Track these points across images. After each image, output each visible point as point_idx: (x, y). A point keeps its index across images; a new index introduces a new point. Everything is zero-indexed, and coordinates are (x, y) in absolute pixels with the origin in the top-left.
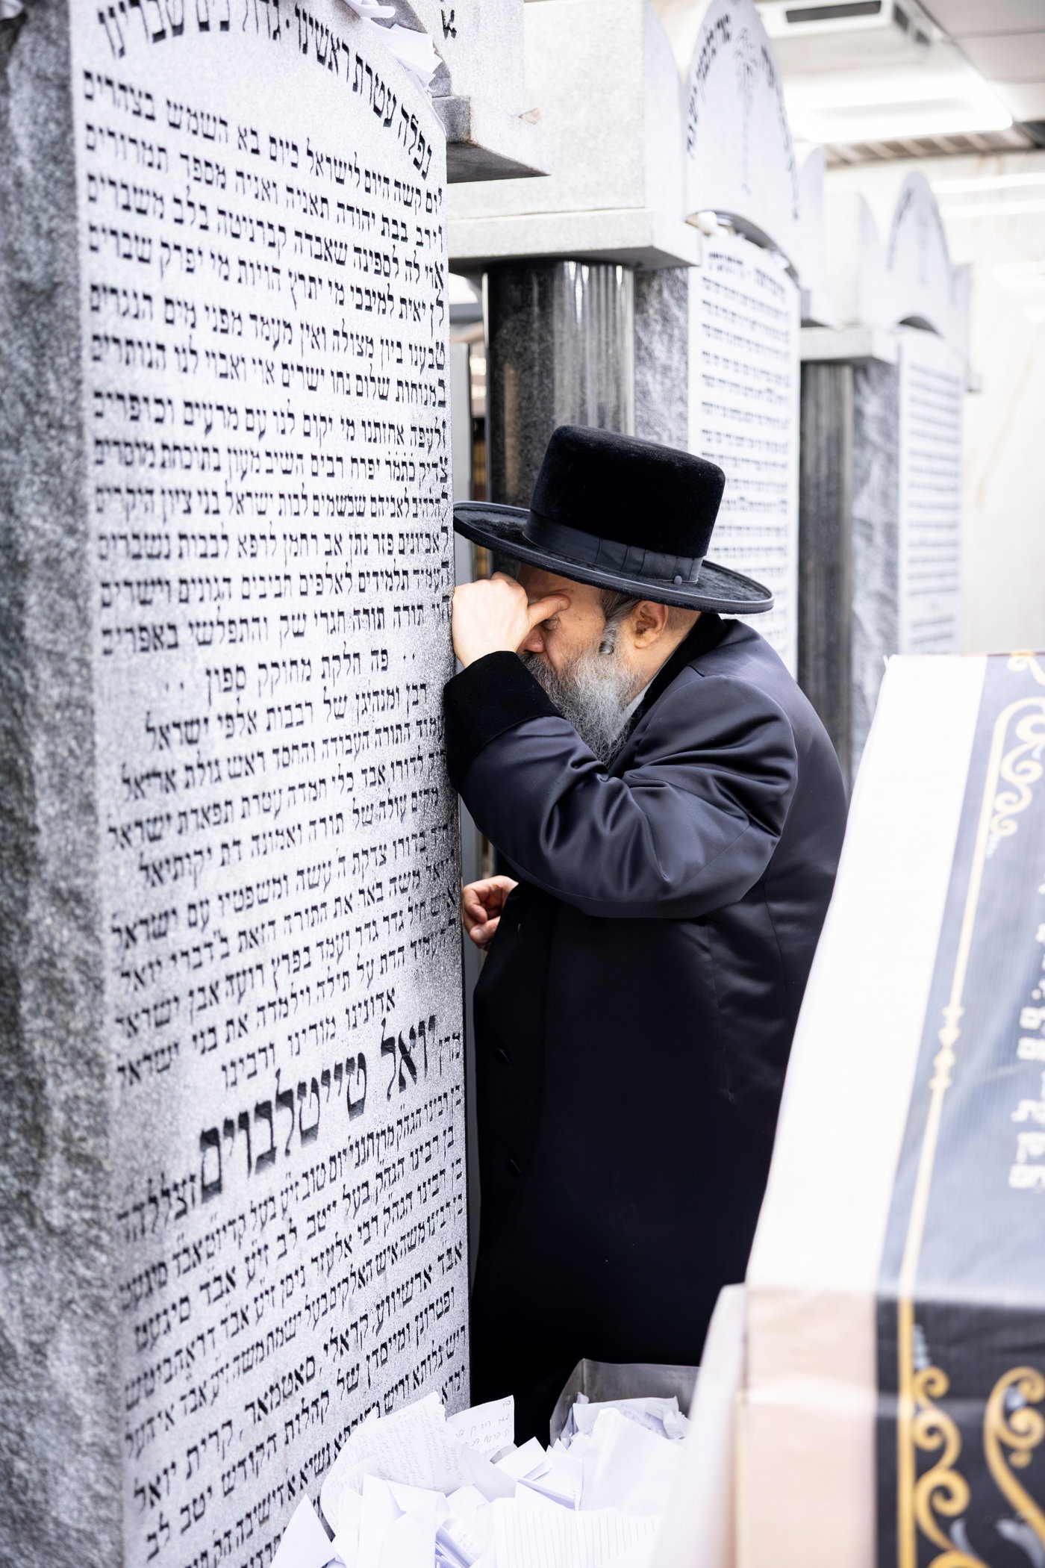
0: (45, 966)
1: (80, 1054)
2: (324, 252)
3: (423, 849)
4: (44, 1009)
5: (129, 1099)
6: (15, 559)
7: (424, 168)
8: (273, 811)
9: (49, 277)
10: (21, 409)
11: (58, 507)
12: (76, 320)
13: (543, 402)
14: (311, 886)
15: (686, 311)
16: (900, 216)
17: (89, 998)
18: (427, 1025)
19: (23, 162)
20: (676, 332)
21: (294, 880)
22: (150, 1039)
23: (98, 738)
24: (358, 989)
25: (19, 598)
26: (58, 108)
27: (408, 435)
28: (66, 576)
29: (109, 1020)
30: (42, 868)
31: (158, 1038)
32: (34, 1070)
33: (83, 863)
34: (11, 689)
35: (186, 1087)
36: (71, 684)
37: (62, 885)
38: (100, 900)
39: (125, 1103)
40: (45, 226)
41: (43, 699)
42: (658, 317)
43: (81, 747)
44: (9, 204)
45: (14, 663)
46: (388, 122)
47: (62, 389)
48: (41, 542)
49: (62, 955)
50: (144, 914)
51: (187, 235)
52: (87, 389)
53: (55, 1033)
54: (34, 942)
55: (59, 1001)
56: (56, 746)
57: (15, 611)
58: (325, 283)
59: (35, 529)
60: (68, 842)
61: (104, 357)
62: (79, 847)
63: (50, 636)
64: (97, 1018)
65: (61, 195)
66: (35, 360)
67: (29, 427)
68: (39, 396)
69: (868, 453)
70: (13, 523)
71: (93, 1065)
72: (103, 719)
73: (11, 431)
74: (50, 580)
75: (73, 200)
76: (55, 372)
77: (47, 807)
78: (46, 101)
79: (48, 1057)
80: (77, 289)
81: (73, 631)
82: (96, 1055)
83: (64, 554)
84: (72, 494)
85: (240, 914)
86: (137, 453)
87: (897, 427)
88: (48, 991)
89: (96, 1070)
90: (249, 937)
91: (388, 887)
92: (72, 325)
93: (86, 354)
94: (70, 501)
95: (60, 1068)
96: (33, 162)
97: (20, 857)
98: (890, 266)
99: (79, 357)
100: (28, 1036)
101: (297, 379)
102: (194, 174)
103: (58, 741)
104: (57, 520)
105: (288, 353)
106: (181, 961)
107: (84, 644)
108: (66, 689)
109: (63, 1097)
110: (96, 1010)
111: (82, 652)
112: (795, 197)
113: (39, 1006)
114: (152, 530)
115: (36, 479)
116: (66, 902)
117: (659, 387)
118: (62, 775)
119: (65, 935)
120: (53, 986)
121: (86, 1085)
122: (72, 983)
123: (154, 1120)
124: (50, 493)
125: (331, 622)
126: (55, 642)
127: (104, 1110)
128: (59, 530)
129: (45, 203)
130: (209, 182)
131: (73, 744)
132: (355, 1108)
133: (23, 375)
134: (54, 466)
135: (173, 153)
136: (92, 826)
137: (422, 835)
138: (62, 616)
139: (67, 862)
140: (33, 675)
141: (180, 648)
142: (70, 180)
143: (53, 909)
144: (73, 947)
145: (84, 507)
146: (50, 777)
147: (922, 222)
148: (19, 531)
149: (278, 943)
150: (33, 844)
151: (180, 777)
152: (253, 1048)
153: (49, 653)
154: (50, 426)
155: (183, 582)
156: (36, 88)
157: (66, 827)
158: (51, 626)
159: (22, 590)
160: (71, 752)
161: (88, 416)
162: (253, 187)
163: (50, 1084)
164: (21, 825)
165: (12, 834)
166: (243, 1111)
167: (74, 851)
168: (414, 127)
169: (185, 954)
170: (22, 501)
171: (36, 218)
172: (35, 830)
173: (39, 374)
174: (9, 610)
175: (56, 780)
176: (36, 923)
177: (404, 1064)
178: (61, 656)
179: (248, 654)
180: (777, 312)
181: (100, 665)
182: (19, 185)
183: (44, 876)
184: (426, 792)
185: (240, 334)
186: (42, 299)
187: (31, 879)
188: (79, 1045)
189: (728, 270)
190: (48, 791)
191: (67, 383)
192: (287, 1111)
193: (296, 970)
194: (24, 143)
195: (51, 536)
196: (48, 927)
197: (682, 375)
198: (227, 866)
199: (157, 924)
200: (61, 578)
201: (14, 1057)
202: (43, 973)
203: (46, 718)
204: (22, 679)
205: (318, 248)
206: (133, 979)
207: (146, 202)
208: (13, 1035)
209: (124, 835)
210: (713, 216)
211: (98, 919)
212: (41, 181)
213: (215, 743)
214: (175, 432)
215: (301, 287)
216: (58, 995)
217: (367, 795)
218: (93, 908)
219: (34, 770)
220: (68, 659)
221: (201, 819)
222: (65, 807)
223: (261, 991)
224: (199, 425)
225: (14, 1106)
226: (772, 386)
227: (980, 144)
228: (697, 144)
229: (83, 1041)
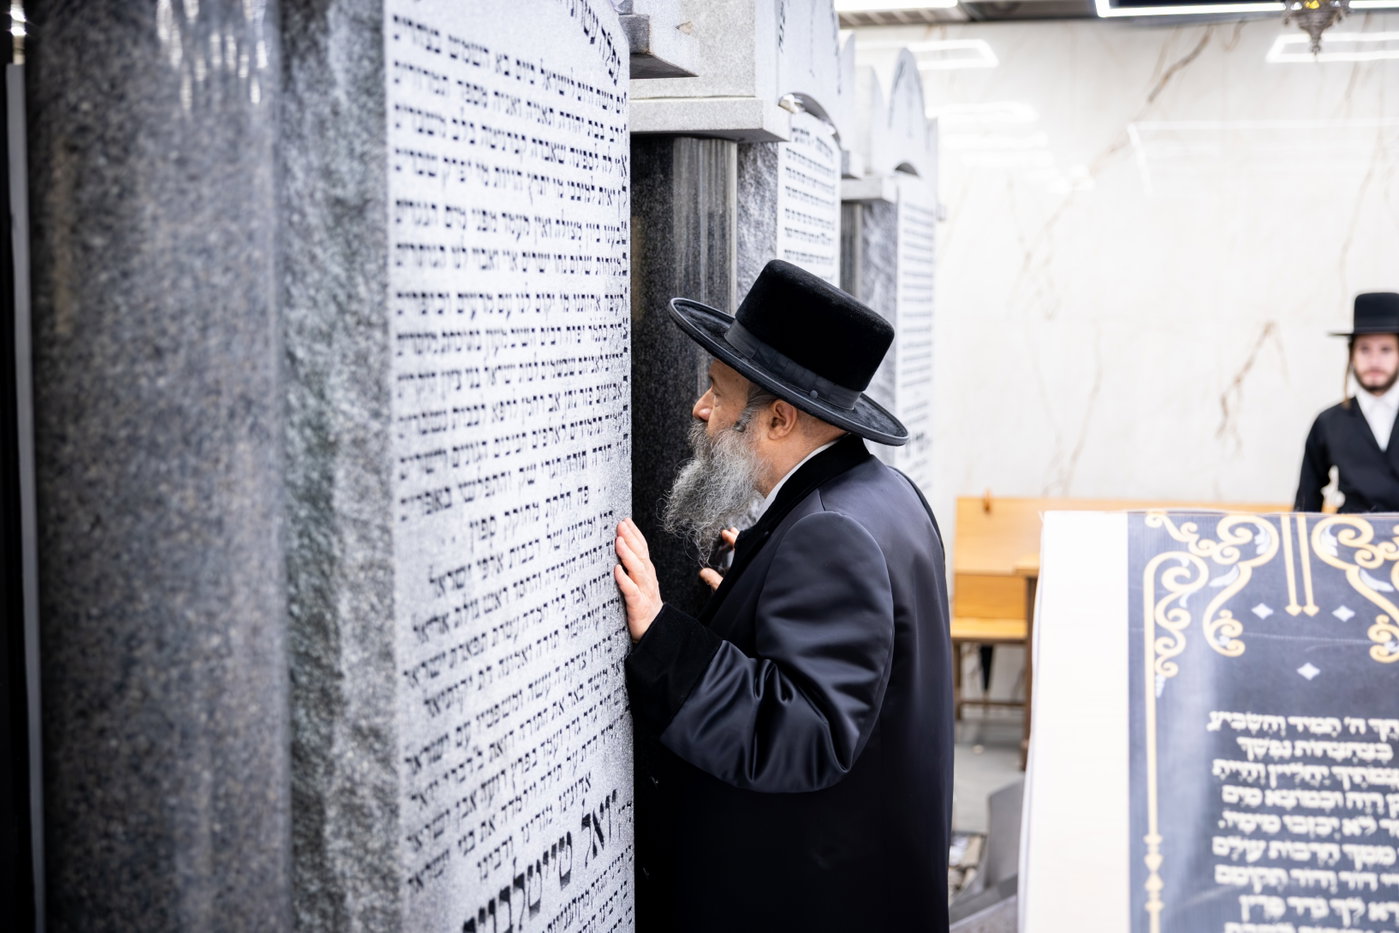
0: (347, 794)
1: (376, 870)
2: (551, 155)
3: (610, 650)
4: (345, 831)
5: (416, 905)
6: (326, 439)
7: (615, 76)
8: (513, 636)
9: (362, 194)
10: (333, 308)
11: (365, 394)
12: (384, 232)
13: (665, 253)
14: (538, 696)
15: (776, 177)
16: (896, 84)
17: (385, 821)
18: (611, 799)
19: (340, 93)
20: (768, 194)
21: (527, 692)
22: (431, 850)
23: (397, 596)
24: (568, 778)
25: (329, 473)
26: (372, 47)
27: (604, 302)
28: (371, 455)
29: (402, 839)
30: (346, 708)
31: (436, 848)
32: (336, 885)
33: (382, 704)
34: (320, 552)
35: (454, 886)
36: (374, 548)
37: (363, 723)
38: (397, 736)
39: (413, 910)
40: (358, 149)
41: (349, 561)
42: (752, 182)
43: (381, 602)
44: (328, 129)
45: (324, 529)
46: (593, 40)
47: (370, 290)
48: (350, 425)
49: (362, 784)
50: (427, 743)
51: (461, 151)
52: (392, 291)
53: (354, 852)
54: (338, 773)
55: (359, 824)
56: (360, 601)
57: (325, 484)
58: (551, 180)
59: (344, 413)
60: (369, 685)
61: (405, 263)
62: (378, 689)
63: (356, 506)
64: (392, 838)
65: (373, 122)
66: (347, 266)
67: (340, 325)
68: (350, 297)
69: (872, 274)
70: (324, 407)
71: (387, 880)
72: (401, 579)
73: (324, 327)
74: (356, 457)
75: (383, 128)
76: (365, 275)
77: (350, 655)
78: (361, 40)
79: (348, 874)
80: (384, 204)
81: (375, 501)
82: (391, 871)
83: (370, 436)
84: (378, 383)
85: (491, 728)
86: (426, 342)
87: (895, 253)
88: (349, 816)
89: (391, 884)
90: (497, 747)
91: (587, 686)
92: (379, 236)
93: (391, 261)
94: (375, 389)
95: (358, 884)
96: (348, 93)
97: (326, 700)
98: (890, 124)
99: (385, 265)
100: (330, 855)
101: (533, 264)
102: (467, 97)
103: (361, 597)
104: (363, 406)
105: (527, 244)
106: (451, 777)
107: (386, 513)
108: (369, 553)
109: (360, 908)
110: (392, 830)
111: (384, 519)
112: (839, 76)
113: (340, 829)
114: (435, 408)
115: (346, 369)
116: (365, 737)
117: (752, 239)
118: (364, 627)
119: (366, 767)
120: (354, 811)
121: (381, 897)
122: (370, 808)
123: (432, 921)
124: (357, 381)
125: (553, 468)
126: (360, 511)
127: (397, 919)
128: (366, 414)
129: (358, 129)
130: (476, 103)
131: (375, 600)
132: (565, 879)
133: (336, 278)
134: (362, 358)
135: (452, 80)
136: (390, 672)
137: (609, 638)
138: (367, 489)
139: (367, 703)
140: (341, 541)
141: (454, 507)
142: (380, 110)
143: (354, 744)
144: (371, 778)
145: (388, 394)
146: (354, 629)
147: (910, 89)
148: (330, 414)
149: (516, 749)
150: (338, 688)
151: (452, 619)
152: (498, 843)
153: (355, 521)
154: (359, 323)
155: (455, 449)
156: (352, 29)
157: (366, 673)
158: (357, 497)
159: (331, 465)
160: (373, 607)
161: (392, 314)
162: (505, 104)
163: (350, 897)
164: (328, 671)
165: (318, 680)
166: (491, 898)
167: (374, 693)
168: (609, 43)
169: (454, 771)
170: (333, 388)
171: (351, 143)
172: (340, 676)
173: (350, 278)
174: (319, 483)
175: (358, 631)
176: (340, 756)
177: (596, 835)
178: (366, 524)
179: (496, 506)
180: (828, 170)
181: (398, 530)
182: (336, 113)
183: (348, 715)
184: (612, 602)
185: (495, 230)
186: (354, 213)
187: (336, 718)
188: (376, 862)
189: (802, 141)
190: (352, 641)
191: (374, 286)
192: (520, 892)
193: (527, 770)
194: (341, 77)
195: (358, 419)
196: (350, 761)
197: (772, 229)
198: (483, 690)
199: (433, 750)
200: (366, 456)
201: (316, 873)
202: (344, 800)
203: (351, 578)
204: (330, 544)
205: (547, 151)
206: (419, 801)
207: (433, 124)
208: (316, 854)
209: (414, 677)
210: (792, 97)
211: (394, 752)
212: (355, 110)
213: (478, 585)
214: (451, 322)
215: (537, 185)
216: (357, 818)
217: (574, 610)
218: (390, 743)
219: (340, 623)
220: (372, 527)
221: (466, 653)
222: (366, 655)
223: (504, 793)
224: (468, 313)
225: (316, 916)
226: (825, 231)
227: (929, 17)
228: (785, 40)
229: (380, 859)
